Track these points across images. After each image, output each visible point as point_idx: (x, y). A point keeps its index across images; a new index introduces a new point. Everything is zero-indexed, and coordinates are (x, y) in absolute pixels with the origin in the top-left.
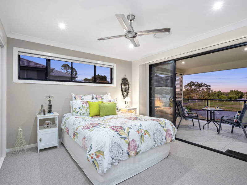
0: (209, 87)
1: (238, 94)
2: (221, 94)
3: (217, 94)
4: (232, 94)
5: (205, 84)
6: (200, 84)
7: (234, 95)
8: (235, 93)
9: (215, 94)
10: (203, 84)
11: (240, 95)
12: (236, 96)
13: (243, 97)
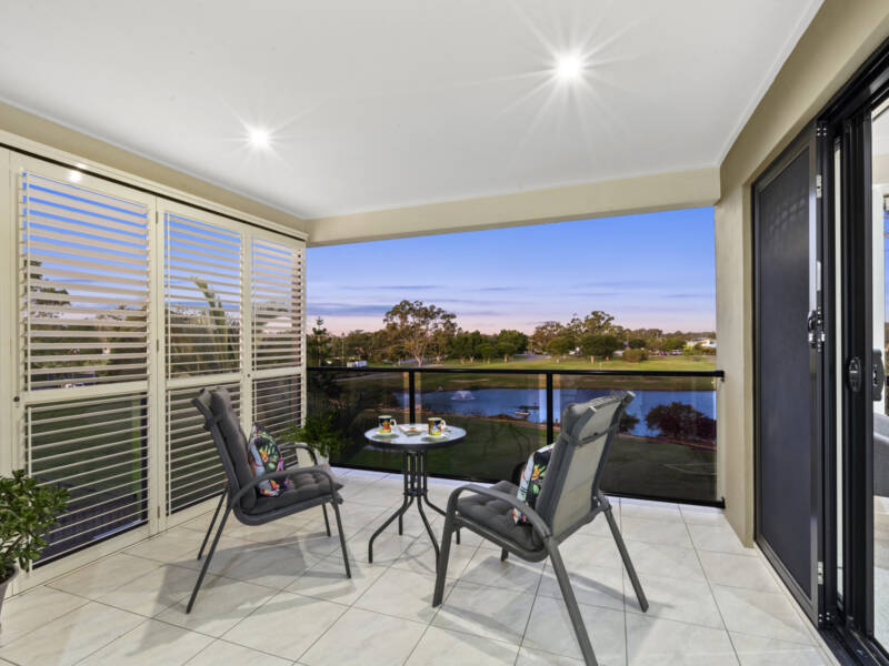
0: (453, 321)
1: (516, 339)
2: (481, 342)
3: (470, 341)
5: (440, 311)
6: (428, 309)
7: (508, 344)
9: (466, 339)
10: (435, 310)
11: (520, 341)
12: (512, 345)
13: (528, 347)
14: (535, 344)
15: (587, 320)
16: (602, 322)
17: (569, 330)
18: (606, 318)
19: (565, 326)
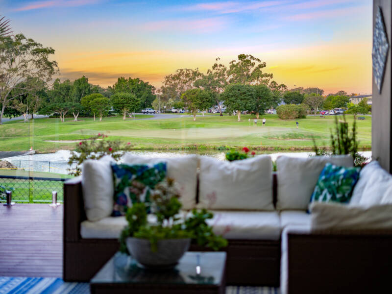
0: (51, 58)
1: (139, 90)
2: (90, 92)
3: (74, 92)
4: (124, 91)
5: (32, 43)
6: (14, 40)
7: (128, 95)
8: (131, 88)
9: (68, 89)
10: (24, 42)
11: (145, 94)
12: (134, 96)
13: (154, 103)
14: (164, 99)
15: (233, 66)
16: (252, 69)
17: (210, 78)
18: (257, 64)
19: (205, 74)
